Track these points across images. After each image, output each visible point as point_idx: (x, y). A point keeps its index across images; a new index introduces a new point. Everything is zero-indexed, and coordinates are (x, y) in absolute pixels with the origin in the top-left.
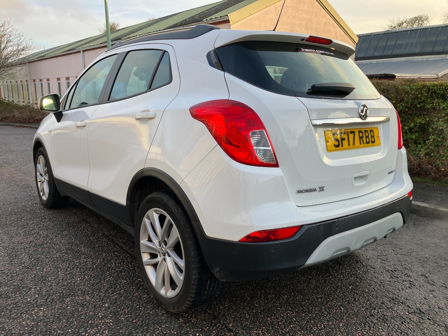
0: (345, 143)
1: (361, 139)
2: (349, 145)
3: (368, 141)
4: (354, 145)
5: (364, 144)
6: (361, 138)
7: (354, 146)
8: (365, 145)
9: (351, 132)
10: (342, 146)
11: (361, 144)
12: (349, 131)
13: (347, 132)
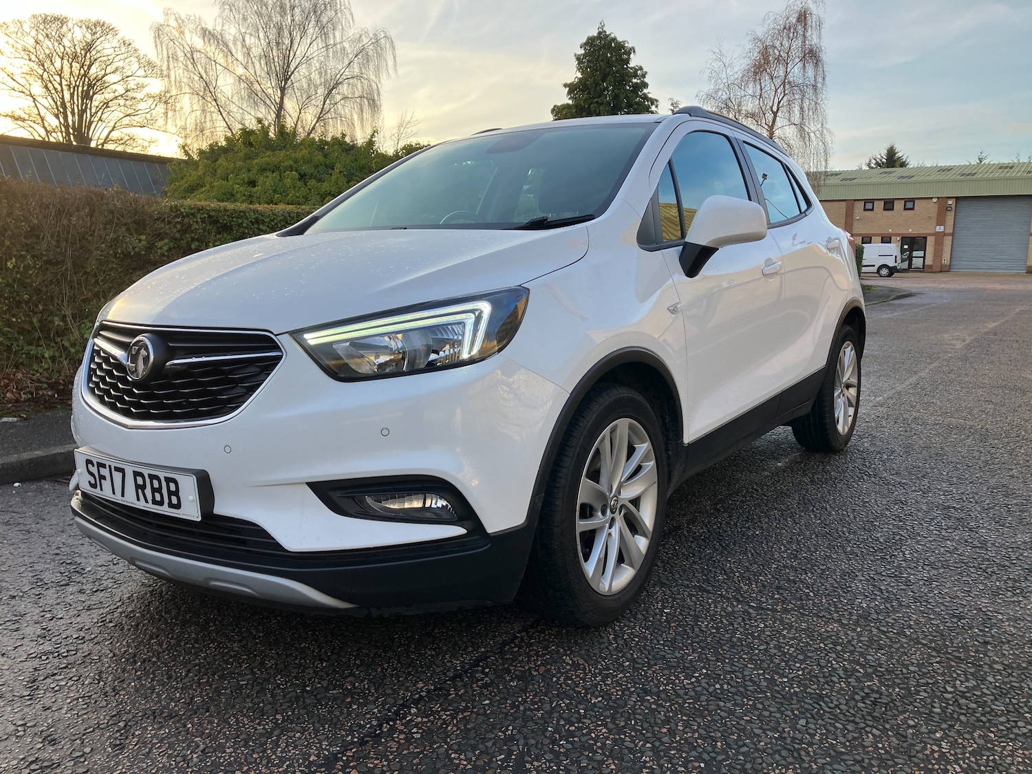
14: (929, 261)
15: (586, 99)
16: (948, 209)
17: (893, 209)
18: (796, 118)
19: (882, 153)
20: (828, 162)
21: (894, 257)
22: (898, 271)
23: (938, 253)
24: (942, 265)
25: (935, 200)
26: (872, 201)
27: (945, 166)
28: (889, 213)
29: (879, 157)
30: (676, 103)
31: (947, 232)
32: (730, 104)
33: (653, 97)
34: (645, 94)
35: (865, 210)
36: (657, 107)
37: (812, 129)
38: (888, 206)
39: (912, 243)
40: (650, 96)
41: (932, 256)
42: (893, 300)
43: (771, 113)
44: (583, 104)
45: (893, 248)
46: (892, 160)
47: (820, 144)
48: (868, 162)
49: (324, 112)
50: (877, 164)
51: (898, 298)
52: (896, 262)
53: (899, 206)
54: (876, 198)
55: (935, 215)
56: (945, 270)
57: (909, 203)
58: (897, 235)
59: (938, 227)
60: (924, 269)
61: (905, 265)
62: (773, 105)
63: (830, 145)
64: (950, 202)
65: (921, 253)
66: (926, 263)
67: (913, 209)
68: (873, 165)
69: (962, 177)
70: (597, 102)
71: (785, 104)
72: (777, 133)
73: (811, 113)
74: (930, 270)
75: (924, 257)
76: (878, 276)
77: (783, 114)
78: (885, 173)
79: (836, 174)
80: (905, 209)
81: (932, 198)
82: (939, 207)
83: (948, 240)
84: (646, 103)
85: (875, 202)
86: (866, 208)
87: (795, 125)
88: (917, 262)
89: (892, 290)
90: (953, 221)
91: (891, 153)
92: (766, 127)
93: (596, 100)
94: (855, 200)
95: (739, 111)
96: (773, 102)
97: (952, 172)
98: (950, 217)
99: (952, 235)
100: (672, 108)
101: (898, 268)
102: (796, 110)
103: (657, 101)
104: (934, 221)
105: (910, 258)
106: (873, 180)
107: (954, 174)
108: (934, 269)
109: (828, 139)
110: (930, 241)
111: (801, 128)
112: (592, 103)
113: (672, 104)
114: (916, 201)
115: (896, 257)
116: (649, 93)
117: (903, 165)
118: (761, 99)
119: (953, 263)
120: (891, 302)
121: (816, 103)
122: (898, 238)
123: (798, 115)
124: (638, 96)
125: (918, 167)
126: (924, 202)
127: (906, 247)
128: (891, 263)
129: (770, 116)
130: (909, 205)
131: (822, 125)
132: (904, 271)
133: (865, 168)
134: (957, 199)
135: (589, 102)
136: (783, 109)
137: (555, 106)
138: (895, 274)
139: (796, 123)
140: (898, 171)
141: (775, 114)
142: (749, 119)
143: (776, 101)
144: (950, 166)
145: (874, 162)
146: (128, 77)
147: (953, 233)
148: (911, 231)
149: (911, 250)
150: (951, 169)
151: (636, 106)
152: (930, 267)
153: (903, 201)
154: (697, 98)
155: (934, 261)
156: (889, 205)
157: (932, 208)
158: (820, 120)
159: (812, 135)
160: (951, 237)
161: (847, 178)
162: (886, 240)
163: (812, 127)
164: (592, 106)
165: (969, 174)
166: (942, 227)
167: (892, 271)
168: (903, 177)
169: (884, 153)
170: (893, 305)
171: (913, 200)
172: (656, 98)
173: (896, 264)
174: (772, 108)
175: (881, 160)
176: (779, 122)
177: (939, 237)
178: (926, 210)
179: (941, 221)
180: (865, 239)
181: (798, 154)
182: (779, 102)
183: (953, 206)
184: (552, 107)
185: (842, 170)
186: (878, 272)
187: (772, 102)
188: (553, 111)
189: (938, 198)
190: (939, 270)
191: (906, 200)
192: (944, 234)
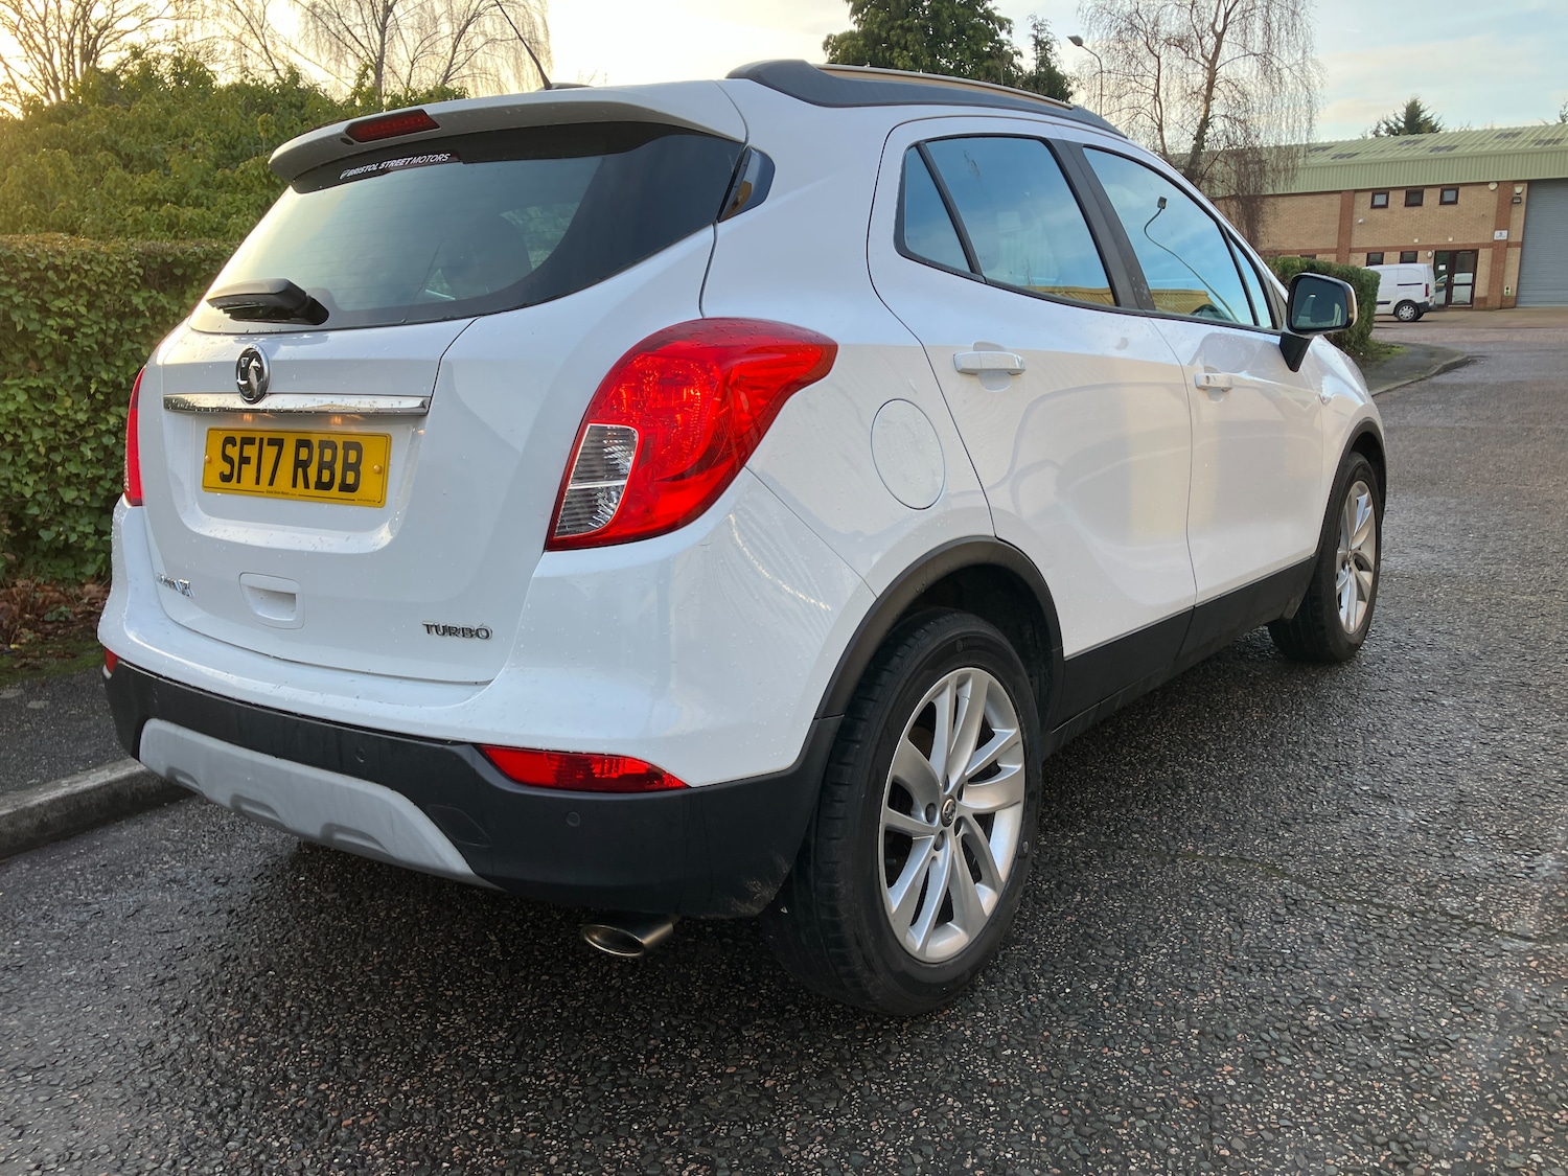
0: (249, 472)
1: (300, 470)
2: (258, 482)
3: (326, 477)
4: (271, 483)
5: (307, 486)
6: (301, 465)
7: (270, 488)
8: (312, 491)
9: (272, 442)
10: (239, 481)
11: (294, 485)
12: (266, 437)
13: (262, 440)
14: (1481, 291)
15: (882, 21)
16: (1514, 201)
17: (1420, 204)
18: (1257, 43)
19: (1398, 114)
20: (1313, 122)
21: (1424, 286)
22: (1429, 310)
23: (1497, 277)
24: (1503, 296)
25: (1493, 187)
26: (1385, 191)
27: (1508, 129)
28: (1416, 211)
29: (1394, 119)
30: (1041, 25)
31: (1512, 240)
32: (1137, 21)
33: (1002, 16)
34: (986, 10)
35: (1373, 207)
36: (1009, 32)
37: (1286, 62)
38: (1413, 199)
39: (1453, 261)
40: (997, 13)
41: (1487, 281)
42: (1438, 374)
43: (1211, 34)
44: (876, 31)
45: (1422, 271)
46: (1415, 122)
47: (1300, 88)
48: (1374, 128)
49: (455, 67)
50: (1390, 131)
51: (1447, 369)
52: (1427, 295)
53: (1431, 198)
54: (1392, 186)
55: (1493, 212)
56: (1507, 304)
57: (1449, 193)
58: (1428, 248)
59: (1497, 233)
60: (1473, 304)
61: (1441, 298)
62: (1215, 20)
63: (1319, 90)
64: (1518, 189)
65: (1467, 277)
66: (1475, 296)
67: (1455, 202)
68: (1382, 133)
69: (1538, 147)
70: (901, 27)
71: (1238, 17)
72: (1222, 72)
73: (1283, 32)
74: (1482, 306)
75: (1473, 285)
76: (1396, 319)
77: (1235, 36)
78: (1408, 142)
79: (1324, 148)
80: (1442, 203)
81: (1488, 183)
82: (1499, 199)
83: (1514, 256)
84: (991, 26)
85: (1391, 193)
86: (1375, 203)
87: (1255, 55)
88: (1461, 294)
89: (1432, 353)
90: (1522, 223)
91: (1413, 112)
92: (1202, 60)
93: (899, 22)
94: (1356, 191)
95: (1155, 35)
96: (1216, 14)
97: (1521, 138)
98: (1518, 215)
99: (1522, 245)
100: (1035, 33)
101: (1431, 304)
102: (1258, 25)
103: (1009, 22)
104: (1491, 224)
105: (1449, 286)
106: (1388, 155)
107: (1524, 141)
108: (1489, 302)
109: (1316, 79)
110: (1484, 257)
111: (1266, 59)
112: (892, 28)
113: (1035, 26)
114: (1461, 190)
115: (1427, 286)
116: (995, 8)
117: (1433, 130)
118: (1194, 11)
119: (1523, 293)
120: (1436, 379)
121: (1294, 13)
122: (1430, 254)
123: (1261, 33)
124: (975, 14)
125: (1460, 132)
126: (1473, 191)
127: (1442, 268)
128: (1419, 298)
129: (1209, 42)
130: (1449, 196)
131: (1304, 52)
132: (1440, 308)
133: (1370, 136)
134: (1531, 183)
135: (887, 26)
136: (1234, 28)
137: (829, 37)
138: (1425, 316)
139: (1256, 51)
140: (1429, 139)
141: (1219, 37)
142: (1173, 48)
143: (1222, 13)
144: (1516, 128)
145: (1385, 127)
146: (150, 20)
147: (1522, 243)
148: (1451, 241)
149: (1451, 272)
150: (1519, 133)
151: (971, 32)
152: (1484, 300)
153: (1439, 190)
154: (1080, 13)
155: (1489, 290)
156: (1414, 196)
157: (1488, 199)
158: (1301, 44)
159: (1286, 72)
160: (1519, 249)
161: (1343, 154)
162: (1409, 257)
163: (1285, 58)
164: (892, 33)
165: (1549, 142)
166: (1505, 233)
167: (1420, 310)
168: (1438, 149)
169: (1401, 113)
170: (1442, 386)
171: (1455, 188)
172: (1008, 17)
173: (1427, 299)
174: (1213, 25)
175: (1396, 125)
176: (1226, 52)
177: (1500, 249)
178: (1480, 203)
179: (1502, 222)
180: (1372, 256)
181: (1260, 108)
182: (1227, 15)
183: (1524, 197)
184: (825, 38)
185: (1333, 141)
186: (1395, 313)
187: (1214, 15)
188: (826, 45)
189: (1498, 183)
190: (1498, 306)
191: (1444, 188)
192: (1508, 244)
